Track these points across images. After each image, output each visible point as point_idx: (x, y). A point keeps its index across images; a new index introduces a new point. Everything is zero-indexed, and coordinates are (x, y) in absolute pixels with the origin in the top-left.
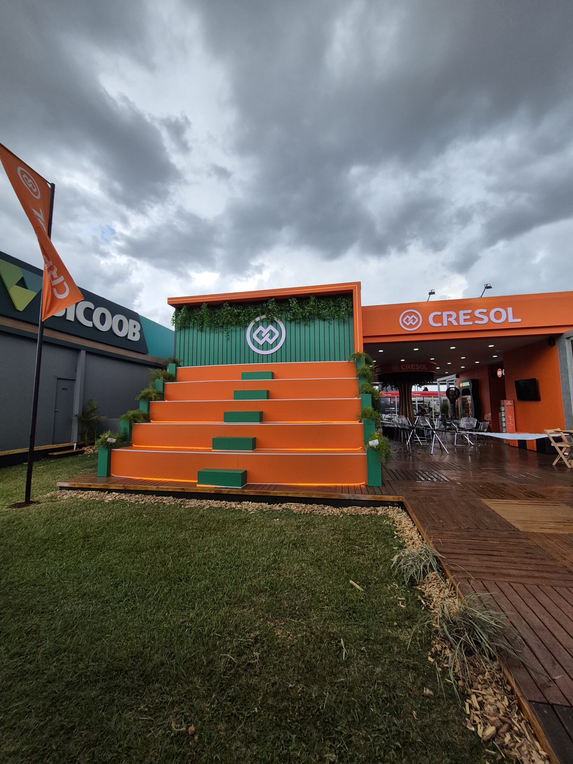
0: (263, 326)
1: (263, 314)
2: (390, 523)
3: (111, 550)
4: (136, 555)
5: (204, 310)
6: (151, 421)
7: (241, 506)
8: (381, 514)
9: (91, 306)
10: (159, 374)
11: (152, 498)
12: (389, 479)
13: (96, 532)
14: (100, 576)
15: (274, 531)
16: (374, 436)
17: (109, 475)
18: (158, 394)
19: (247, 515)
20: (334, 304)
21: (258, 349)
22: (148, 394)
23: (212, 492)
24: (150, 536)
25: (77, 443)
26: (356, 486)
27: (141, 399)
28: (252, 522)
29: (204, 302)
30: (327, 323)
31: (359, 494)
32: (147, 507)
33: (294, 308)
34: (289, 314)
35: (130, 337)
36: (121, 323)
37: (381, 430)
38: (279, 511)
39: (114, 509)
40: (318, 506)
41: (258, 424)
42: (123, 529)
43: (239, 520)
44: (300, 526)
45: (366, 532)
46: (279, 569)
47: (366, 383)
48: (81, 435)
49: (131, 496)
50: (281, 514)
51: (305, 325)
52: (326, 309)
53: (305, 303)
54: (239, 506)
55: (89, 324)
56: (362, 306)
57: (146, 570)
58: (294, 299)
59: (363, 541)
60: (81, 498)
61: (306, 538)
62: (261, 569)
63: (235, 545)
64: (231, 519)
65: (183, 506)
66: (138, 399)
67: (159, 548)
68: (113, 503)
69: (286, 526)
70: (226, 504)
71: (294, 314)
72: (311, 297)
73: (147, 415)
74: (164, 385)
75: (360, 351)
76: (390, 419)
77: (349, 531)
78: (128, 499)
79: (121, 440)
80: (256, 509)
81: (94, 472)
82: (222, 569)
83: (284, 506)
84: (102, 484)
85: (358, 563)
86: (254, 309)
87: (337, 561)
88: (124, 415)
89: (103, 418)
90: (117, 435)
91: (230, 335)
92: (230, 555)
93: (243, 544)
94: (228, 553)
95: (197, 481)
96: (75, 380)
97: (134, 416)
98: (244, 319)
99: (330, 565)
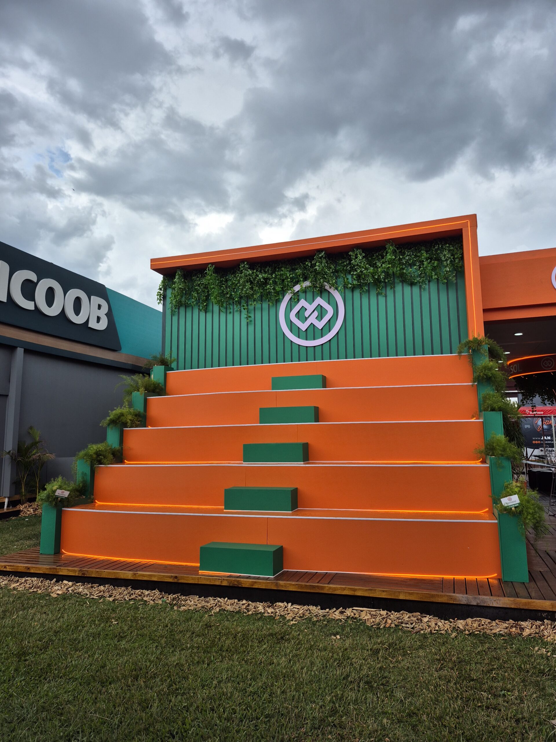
0: (306, 300)
1: (305, 279)
2: (548, 652)
3: (61, 678)
4: (100, 687)
5: (210, 277)
6: (125, 461)
7: (273, 610)
8: (530, 635)
9: (32, 276)
10: (137, 383)
11: (126, 592)
12: (543, 568)
13: (37, 647)
14: (43, 720)
15: (332, 657)
16: (511, 489)
17: (58, 551)
18: (136, 415)
19: (285, 627)
20: (428, 255)
21: (299, 337)
22: (119, 417)
23: (225, 583)
24: (122, 656)
25: (9, 498)
26: (480, 581)
27: (109, 425)
28: (293, 639)
29: (208, 264)
30: (416, 290)
31: (484, 595)
32: (118, 607)
33: (360, 266)
34: (349, 277)
35: (93, 324)
36: (78, 302)
37: (524, 478)
38: (340, 620)
39: (65, 609)
40: (411, 614)
41: (301, 464)
42: (79, 642)
43: (271, 635)
44: (377, 651)
45: (500, 667)
46: (342, 726)
47: (491, 393)
48: (16, 484)
49: (92, 587)
50: (343, 628)
51: (378, 295)
52: (415, 265)
53: (377, 256)
54: (270, 610)
55: (29, 305)
56: (480, 256)
57: (116, 715)
58: (358, 252)
59: (495, 684)
60: (14, 589)
61: (390, 672)
62: (309, 725)
63: (264, 679)
64: (256, 632)
65: (175, 608)
66: (105, 425)
67: (136, 678)
68: (64, 599)
69: (352, 649)
70: (249, 605)
71: (359, 277)
72: (387, 246)
73: (118, 451)
74: (146, 401)
75: (479, 335)
76: (541, 458)
77: (469, 663)
78: (88, 593)
79: (78, 493)
80: (300, 617)
81: (35, 545)
82: (242, 721)
83: (349, 612)
84: (48, 567)
85: (487, 725)
86: (290, 271)
87: (448, 718)
88: (82, 453)
89: (51, 456)
90: (72, 485)
91: (252, 316)
92: (255, 697)
93: (277, 678)
94: (251, 692)
95: (199, 565)
96: (7, 396)
97: (98, 454)
98: (274, 289)
99: (435, 726)
